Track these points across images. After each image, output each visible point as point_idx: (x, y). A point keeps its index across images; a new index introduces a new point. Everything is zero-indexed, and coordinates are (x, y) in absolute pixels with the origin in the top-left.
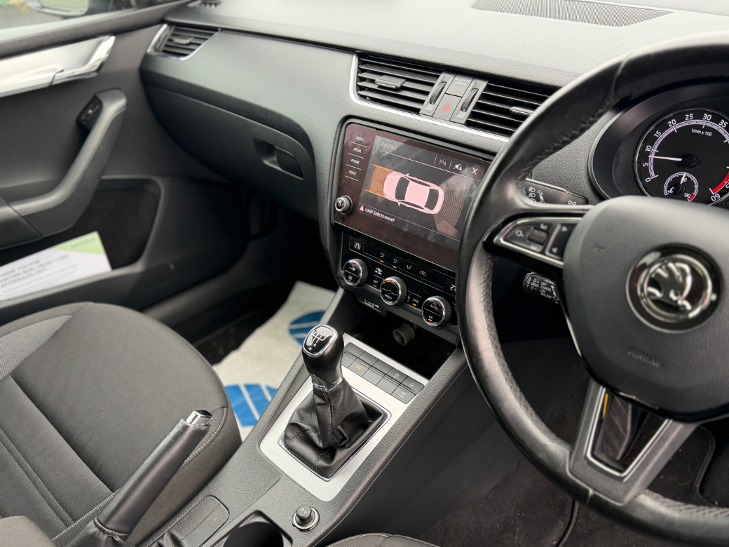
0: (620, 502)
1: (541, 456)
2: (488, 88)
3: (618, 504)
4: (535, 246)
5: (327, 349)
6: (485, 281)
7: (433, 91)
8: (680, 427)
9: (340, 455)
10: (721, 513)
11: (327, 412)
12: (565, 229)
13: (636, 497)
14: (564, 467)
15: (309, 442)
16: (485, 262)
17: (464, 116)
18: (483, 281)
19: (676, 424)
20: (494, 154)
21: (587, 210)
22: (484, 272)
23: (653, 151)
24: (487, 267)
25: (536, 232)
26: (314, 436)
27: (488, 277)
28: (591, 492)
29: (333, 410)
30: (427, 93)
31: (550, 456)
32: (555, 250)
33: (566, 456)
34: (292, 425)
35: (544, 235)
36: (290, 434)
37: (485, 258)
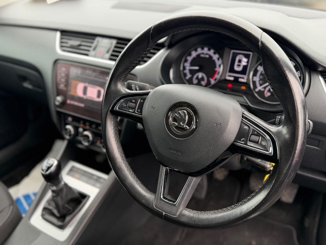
0: (175, 216)
1: (143, 201)
2: (117, 43)
3: (174, 216)
4: (131, 110)
5: (53, 169)
6: (114, 128)
7: (93, 45)
8: (195, 179)
9: (68, 218)
10: (213, 213)
11: (59, 199)
12: (142, 101)
13: (181, 212)
14: (153, 204)
15: (53, 214)
16: (113, 119)
17: (108, 55)
18: (113, 128)
19: (192, 178)
20: (110, 69)
21: (149, 92)
22: (113, 124)
23: (187, 65)
24: (114, 122)
25: (131, 103)
26: (55, 212)
27: (115, 126)
28: (164, 213)
29: (62, 198)
30: (90, 47)
31: (147, 200)
32: (139, 110)
33: (153, 199)
34: (45, 209)
35: (134, 104)
36: (44, 213)
37: (113, 117)
